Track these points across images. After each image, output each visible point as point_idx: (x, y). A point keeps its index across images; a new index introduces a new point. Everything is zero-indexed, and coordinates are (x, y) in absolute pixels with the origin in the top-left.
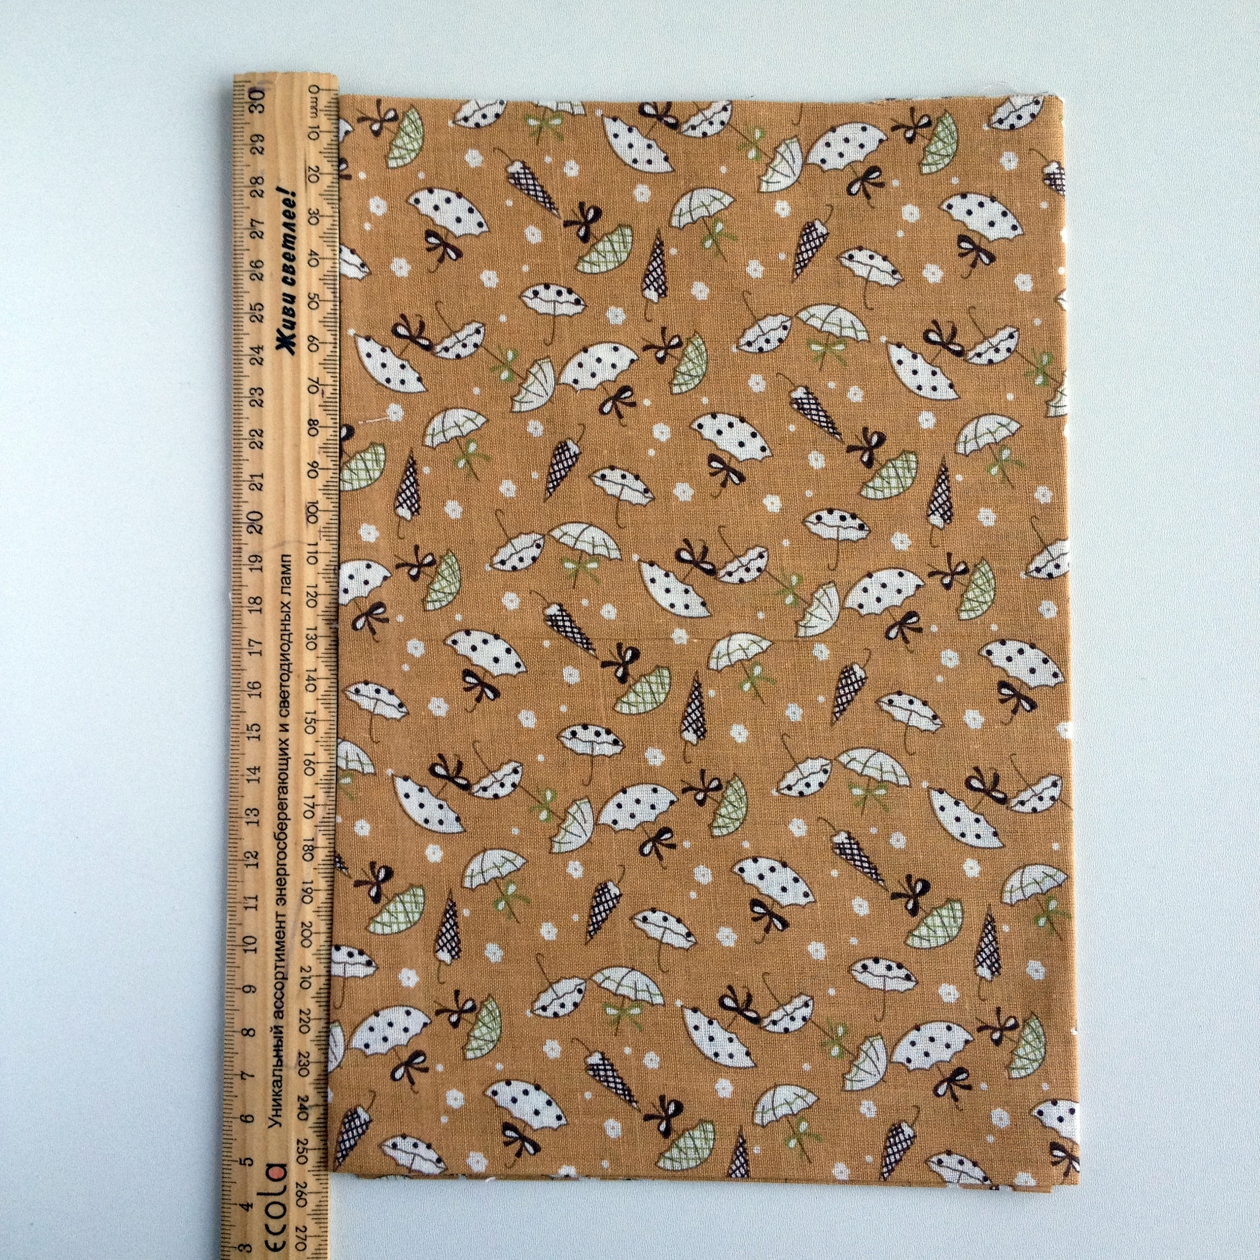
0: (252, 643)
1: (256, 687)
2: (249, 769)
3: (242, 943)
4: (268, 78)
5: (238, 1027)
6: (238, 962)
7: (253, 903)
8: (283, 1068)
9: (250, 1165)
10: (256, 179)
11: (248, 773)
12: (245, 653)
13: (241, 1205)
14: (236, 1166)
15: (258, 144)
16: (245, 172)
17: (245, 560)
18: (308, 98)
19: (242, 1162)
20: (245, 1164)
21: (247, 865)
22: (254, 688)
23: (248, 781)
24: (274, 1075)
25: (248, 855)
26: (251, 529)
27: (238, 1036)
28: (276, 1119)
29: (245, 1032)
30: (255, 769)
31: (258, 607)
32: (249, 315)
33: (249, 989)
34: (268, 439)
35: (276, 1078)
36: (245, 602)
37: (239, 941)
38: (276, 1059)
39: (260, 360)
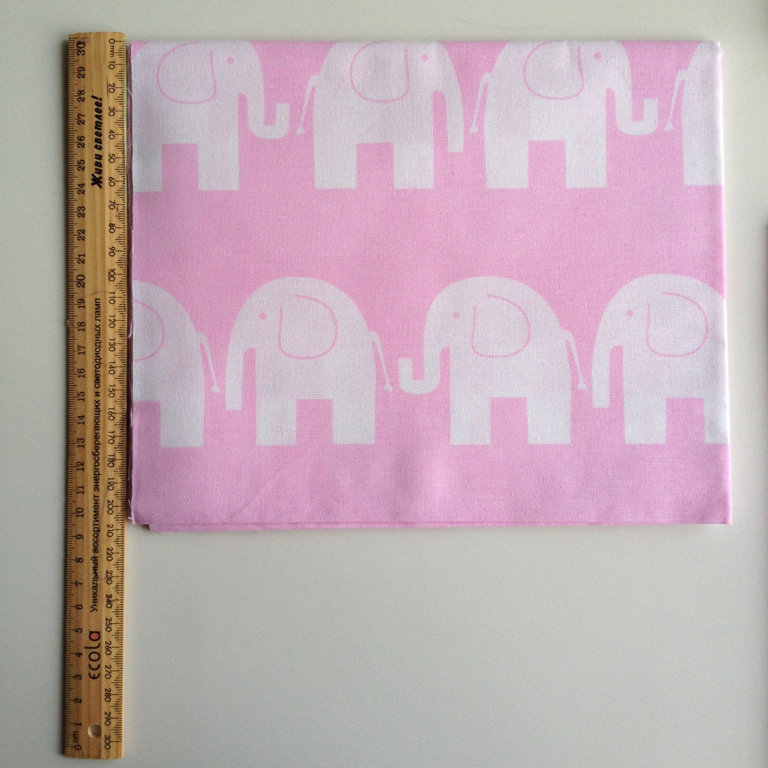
0: (80, 348)
1: (82, 372)
2: (79, 417)
3: (75, 512)
4: (86, 36)
5: (74, 558)
6: (74, 521)
7: (81, 490)
8: (98, 579)
9: (81, 632)
10: (81, 92)
11: (79, 419)
12: (76, 353)
13: (76, 654)
14: (73, 633)
15: (82, 73)
16: (74, 88)
17: (76, 302)
18: (108, 46)
19: (76, 631)
20: (78, 632)
21: (78, 470)
22: (81, 372)
23: (79, 423)
24: (93, 583)
25: (78, 464)
26: (79, 285)
27: (74, 563)
28: (95, 607)
29: (77, 560)
30: (82, 417)
31: (82, 328)
32: (77, 167)
33: (80, 537)
34: (87, 235)
35: (94, 585)
36: (76, 325)
37: (74, 511)
38: (94, 575)
39: (83, 191)
